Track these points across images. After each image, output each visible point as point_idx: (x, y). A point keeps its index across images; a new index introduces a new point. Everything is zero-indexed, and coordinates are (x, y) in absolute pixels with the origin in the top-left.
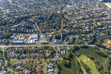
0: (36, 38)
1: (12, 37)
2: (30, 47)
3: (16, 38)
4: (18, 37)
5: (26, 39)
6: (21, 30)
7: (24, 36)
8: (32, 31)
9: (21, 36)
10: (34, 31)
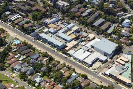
0: (106, 54)
1: (48, 21)
2: (69, 69)
3: (55, 28)
4: (59, 28)
5: (74, 43)
6: (82, 13)
7: (78, 31)
8: (110, 31)
9: (70, 29)
10: (114, 33)
